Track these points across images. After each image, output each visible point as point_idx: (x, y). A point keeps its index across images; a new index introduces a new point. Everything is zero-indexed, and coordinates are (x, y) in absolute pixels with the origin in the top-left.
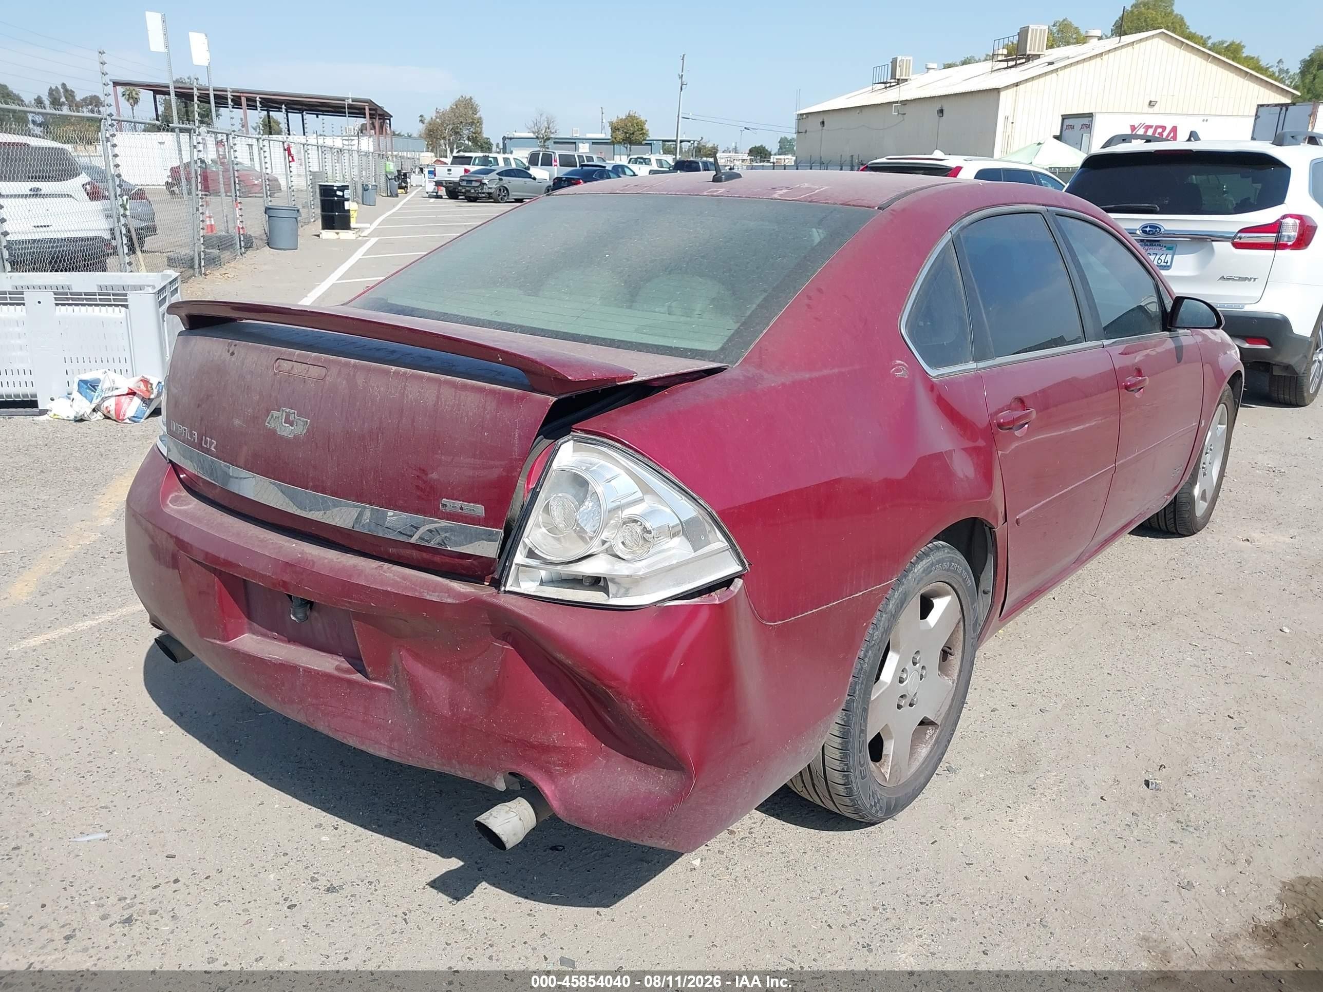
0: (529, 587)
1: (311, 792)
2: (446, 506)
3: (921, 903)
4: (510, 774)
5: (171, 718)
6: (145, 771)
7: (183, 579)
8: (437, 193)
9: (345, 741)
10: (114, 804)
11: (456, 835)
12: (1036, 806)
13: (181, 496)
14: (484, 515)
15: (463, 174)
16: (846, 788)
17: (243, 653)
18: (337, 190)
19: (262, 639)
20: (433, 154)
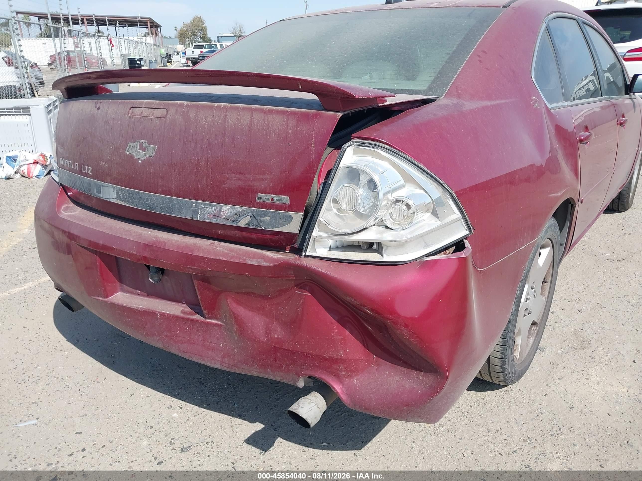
0: (322, 252)
1: (163, 386)
2: (261, 198)
3: (552, 435)
4: (308, 377)
5: (72, 343)
6: (58, 378)
7: (75, 259)
8: (187, 64)
9: (190, 359)
10: (40, 400)
11: (256, 408)
12: (598, 368)
13: (70, 207)
14: (289, 203)
15: (200, 54)
16: (502, 368)
17: (119, 305)
18: (137, 61)
19: (130, 295)
20: (183, 46)
